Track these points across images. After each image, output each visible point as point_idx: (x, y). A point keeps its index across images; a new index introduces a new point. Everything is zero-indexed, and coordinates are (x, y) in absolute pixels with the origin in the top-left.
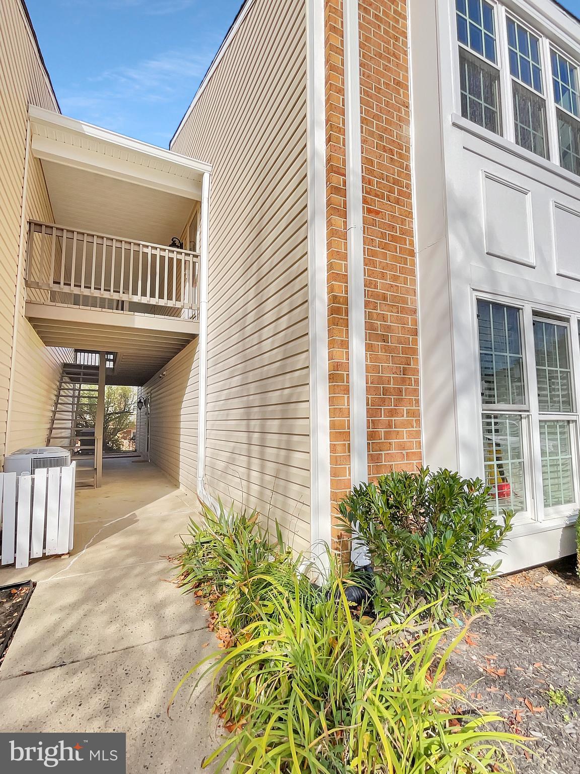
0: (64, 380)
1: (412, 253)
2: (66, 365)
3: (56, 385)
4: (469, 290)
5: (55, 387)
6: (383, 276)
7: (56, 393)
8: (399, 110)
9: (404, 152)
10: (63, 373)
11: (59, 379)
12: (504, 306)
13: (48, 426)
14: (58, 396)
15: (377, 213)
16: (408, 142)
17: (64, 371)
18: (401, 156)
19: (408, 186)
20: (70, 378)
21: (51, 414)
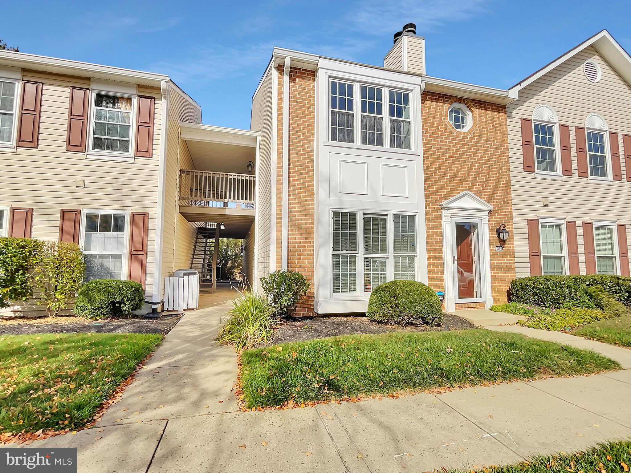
0: (199, 237)
1: (313, 193)
2: (199, 229)
3: (194, 240)
4: (328, 209)
5: (194, 241)
6: (299, 204)
7: (194, 244)
8: (310, 137)
9: (311, 153)
10: (198, 233)
11: (196, 237)
12: (348, 213)
13: (191, 262)
14: (195, 246)
15: (297, 180)
16: (313, 149)
17: (198, 232)
18: (309, 155)
19: (313, 167)
20: (203, 236)
21: (192, 256)
